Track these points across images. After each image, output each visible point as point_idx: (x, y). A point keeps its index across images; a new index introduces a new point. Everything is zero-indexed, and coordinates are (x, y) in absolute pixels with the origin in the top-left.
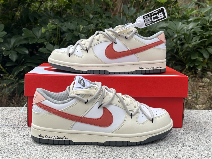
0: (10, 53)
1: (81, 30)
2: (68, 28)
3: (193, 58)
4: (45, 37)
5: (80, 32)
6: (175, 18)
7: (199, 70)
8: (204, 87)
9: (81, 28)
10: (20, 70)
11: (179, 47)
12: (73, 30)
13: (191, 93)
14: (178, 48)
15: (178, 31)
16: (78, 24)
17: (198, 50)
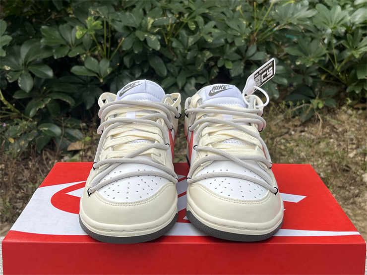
0: (20, 76)
1: (150, 26)
2: (126, 24)
3: (361, 76)
4: (82, 43)
5: (147, 31)
9: (149, 22)
10: (39, 107)
11: (335, 52)
12: (135, 29)
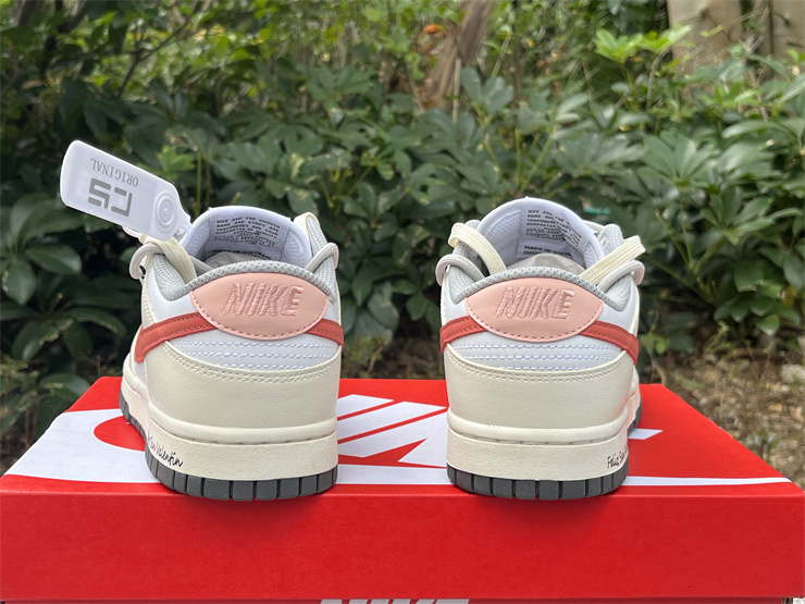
0: (8, 268)
1: (295, 171)
2: (245, 165)
3: (744, 286)
5: (290, 182)
6: (666, 120)
7: (770, 332)
8: (791, 401)
9: (295, 163)
10: (46, 338)
11: (688, 238)
12: (263, 175)
13: (735, 429)
14: (683, 245)
15: (682, 173)
16: (283, 147)
17: (765, 251)
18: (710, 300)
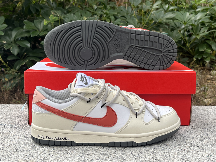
0: (12, 46)
2: (71, 19)
3: (201, 50)
4: (47, 29)
6: (182, 8)
7: (208, 62)
8: (213, 80)
10: (22, 64)
11: (187, 38)
13: (198, 86)
14: (186, 40)
15: (185, 21)
16: (81, 16)
17: (207, 41)
18: (192, 54)
